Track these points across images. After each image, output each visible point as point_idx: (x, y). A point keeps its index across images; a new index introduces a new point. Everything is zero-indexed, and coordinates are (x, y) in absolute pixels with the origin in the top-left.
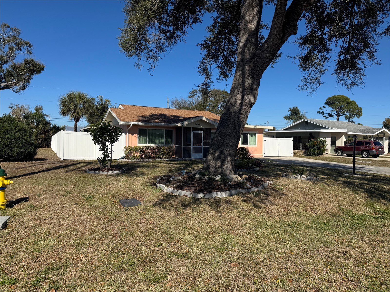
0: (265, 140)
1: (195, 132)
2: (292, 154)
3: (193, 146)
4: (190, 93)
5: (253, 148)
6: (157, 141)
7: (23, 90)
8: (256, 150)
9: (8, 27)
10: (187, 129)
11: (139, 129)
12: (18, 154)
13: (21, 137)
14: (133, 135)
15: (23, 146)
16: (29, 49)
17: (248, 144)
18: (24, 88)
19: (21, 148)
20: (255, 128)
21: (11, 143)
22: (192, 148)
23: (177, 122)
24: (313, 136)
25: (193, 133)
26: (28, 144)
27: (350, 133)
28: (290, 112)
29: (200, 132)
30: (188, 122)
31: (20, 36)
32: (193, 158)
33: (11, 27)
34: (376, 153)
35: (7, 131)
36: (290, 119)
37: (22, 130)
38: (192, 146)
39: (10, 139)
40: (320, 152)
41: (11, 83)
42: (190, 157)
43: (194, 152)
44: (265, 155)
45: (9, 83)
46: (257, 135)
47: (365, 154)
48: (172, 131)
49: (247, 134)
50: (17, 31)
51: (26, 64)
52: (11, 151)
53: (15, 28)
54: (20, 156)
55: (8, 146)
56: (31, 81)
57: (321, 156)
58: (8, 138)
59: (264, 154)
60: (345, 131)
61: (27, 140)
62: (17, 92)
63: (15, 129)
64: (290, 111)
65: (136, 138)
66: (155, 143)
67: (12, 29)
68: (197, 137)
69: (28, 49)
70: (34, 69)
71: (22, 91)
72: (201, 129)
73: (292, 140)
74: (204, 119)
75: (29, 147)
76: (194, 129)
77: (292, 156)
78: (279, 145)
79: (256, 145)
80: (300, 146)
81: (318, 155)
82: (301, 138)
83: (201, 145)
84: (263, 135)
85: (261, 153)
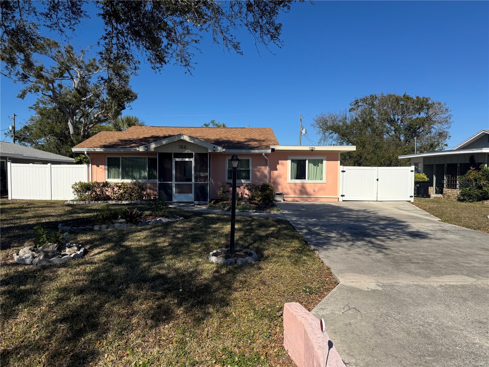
0: (343, 171)
1: (177, 160)
2: (411, 197)
3: (176, 183)
4: (350, 104)
5: (316, 186)
6: (137, 175)
8: (322, 189)
11: (109, 159)
14: (98, 166)
17: (304, 178)
20: (312, 150)
22: (174, 185)
23: (141, 146)
24: (477, 161)
25: (176, 162)
30: (156, 145)
32: (176, 201)
38: (174, 183)
40: (481, 193)
42: (170, 198)
43: (177, 190)
44: (344, 198)
46: (325, 162)
59: (342, 196)
66: (133, 178)
72: (190, 156)
73: (412, 171)
76: (177, 155)
77: (412, 200)
78: (377, 180)
79: (324, 180)
80: (456, 181)
81: (480, 200)
82: (458, 165)
83: (191, 180)
84: (339, 162)
85: (336, 193)
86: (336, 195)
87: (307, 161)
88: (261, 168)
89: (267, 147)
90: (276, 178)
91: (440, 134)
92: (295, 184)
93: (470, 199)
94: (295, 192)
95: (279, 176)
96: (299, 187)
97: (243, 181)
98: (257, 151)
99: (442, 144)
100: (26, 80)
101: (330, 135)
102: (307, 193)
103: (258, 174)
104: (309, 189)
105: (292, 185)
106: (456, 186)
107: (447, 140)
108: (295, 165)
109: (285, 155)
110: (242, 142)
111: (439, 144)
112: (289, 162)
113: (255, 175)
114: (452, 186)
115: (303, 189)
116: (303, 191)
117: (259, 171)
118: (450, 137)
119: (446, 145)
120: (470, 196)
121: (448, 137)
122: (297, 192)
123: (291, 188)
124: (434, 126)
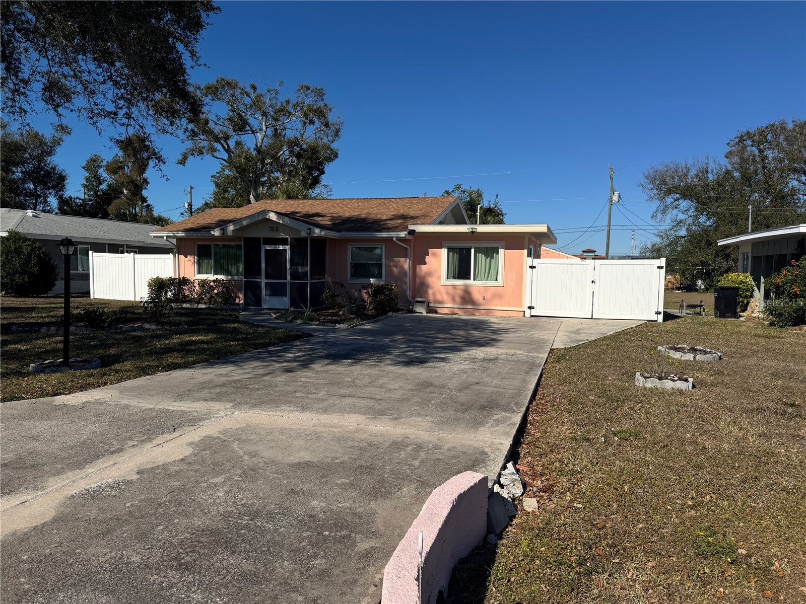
0: (532, 267)
1: (268, 248)
2: (658, 313)
3: (267, 281)
5: (487, 290)
8: (498, 296)
9: (308, 89)
14: (186, 257)
17: (467, 277)
20: (473, 232)
22: (263, 285)
25: (266, 251)
29: (281, 247)
32: (266, 306)
33: (311, 89)
38: (263, 281)
42: (259, 303)
43: (268, 292)
44: (534, 312)
49: (470, 249)
50: (320, 93)
59: (530, 308)
65: (190, 263)
68: (275, 260)
72: (284, 242)
73: (660, 267)
76: (268, 241)
77: (659, 318)
78: (593, 282)
79: (500, 282)
82: (788, 258)
83: (286, 278)
84: (526, 251)
85: (519, 303)
86: (520, 306)
87: (473, 250)
88: (398, 261)
89: (403, 228)
90: (424, 277)
92: (454, 287)
94: (454, 300)
95: (429, 274)
96: (460, 292)
97: (373, 281)
98: (384, 235)
101: (675, 203)
102: (473, 302)
103: (395, 270)
104: (477, 296)
105: (451, 290)
108: (456, 256)
109: (437, 240)
112: (444, 252)
113: (390, 272)
115: (466, 296)
116: (467, 298)
117: (396, 266)
122: (458, 299)
123: (448, 294)
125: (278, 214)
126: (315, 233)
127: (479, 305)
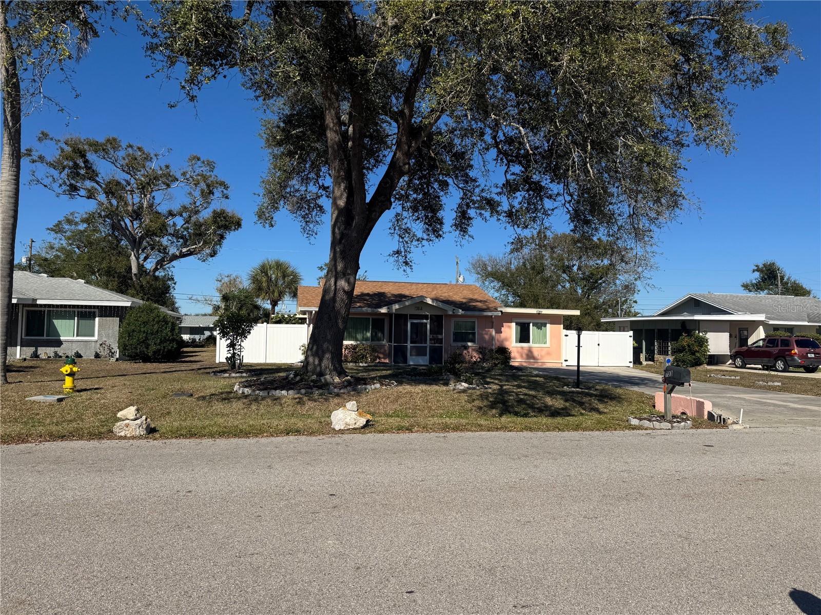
0: (566, 336)
1: (414, 321)
2: (630, 362)
3: (412, 345)
5: (542, 350)
6: (359, 336)
7: (212, 256)
8: (548, 354)
9: (199, 159)
10: (400, 318)
12: (155, 353)
13: (161, 331)
15: (161, 342)
16: (225, 191)
17: (528, 341)
18: (213, 254)
19: (159, 345)
20: (539, 314)
21: (147, 339)
22: (409, 347)
23: (380, 307)
24: (688, 328)
25: (412, 323)
26: (168, 340)
27: (771, 322)
28: (757, 274)
29: (425, 321)
30: (399, 306)
31: (216, 172)
32: (411, 363)
33: (202, 160)
34: (800, 363)
35: (144, 323)
36: (758, 289)
37: (162, 322)
38: (409, 345)
39: (147, 333)
40: (694, 359)
41: (194, 247)
42: (405, 361)
43: (412, 353)
44: (568, 363)
45: (193, 247)
46: (548, 326)
47: (780, 365)
48: (383, 320)
49: (529, 324)
50: (211, 165)
51: (214, 217)
52: (147, 348)
53: (208, 161)
54: (158, 356)
55: (143, 342)
56: (225, 242)
57: (698, 368)
58: (144, 332)
59: (566, 361)
60: (761, 317)
61: (167, 335)
62: (204, 261)
63: (154, 320)
64: (757, 270)
66: (356, 340)
67: (203, 162)
68: (418, 330)
69: (222, 191)
70: (226, 225)
71: (210, 259)
72: (426, 317)
73: (631, 336)
74: (429, 301)
75: (170, 343)
76: (413, 317)
77: (631, 365)
78: (599, 345)
79: (548, 345)
80: (668, 347)
81: (693, 366)
82: (670, 331)
83: (426, 343)
84: (562, 325)
85: (559, 358)
86: (560, 360)
87: (531, 324)
88: (489, 331)
89: (496, 310)
90: (502, 341)
91: (626, 287)
92: (522, 348)
93: (684, 364)
94: (522, 356)
95: (506, 339)
96: (526, 351)
97: (470, 344)
98: (486, 314)
99: (631, 300)
100: (73, 193)
101: (492, 284)
102: (534, 358)
103: (487, 337)
104: (536, 354)
105: (520, 350)
106: (668, 353)
107: (636, 295)
108: (519, 328)
109: (509, 318)
110: (465, 303)
111: (626, 300)
112: (513, 324)
113: (482, 338)
114: (664, 352)
115: (530, 354)
116: (530, 355)
117: (487, 334)
118: (639, 291)
119: (635, 302)
120: (684, 361)
121: (637, 291)
122: (524, 356)
123: (518, 352)
124: (620, 277)
125: (433, 299)
126: (459, 312)
127: (537, 359)
